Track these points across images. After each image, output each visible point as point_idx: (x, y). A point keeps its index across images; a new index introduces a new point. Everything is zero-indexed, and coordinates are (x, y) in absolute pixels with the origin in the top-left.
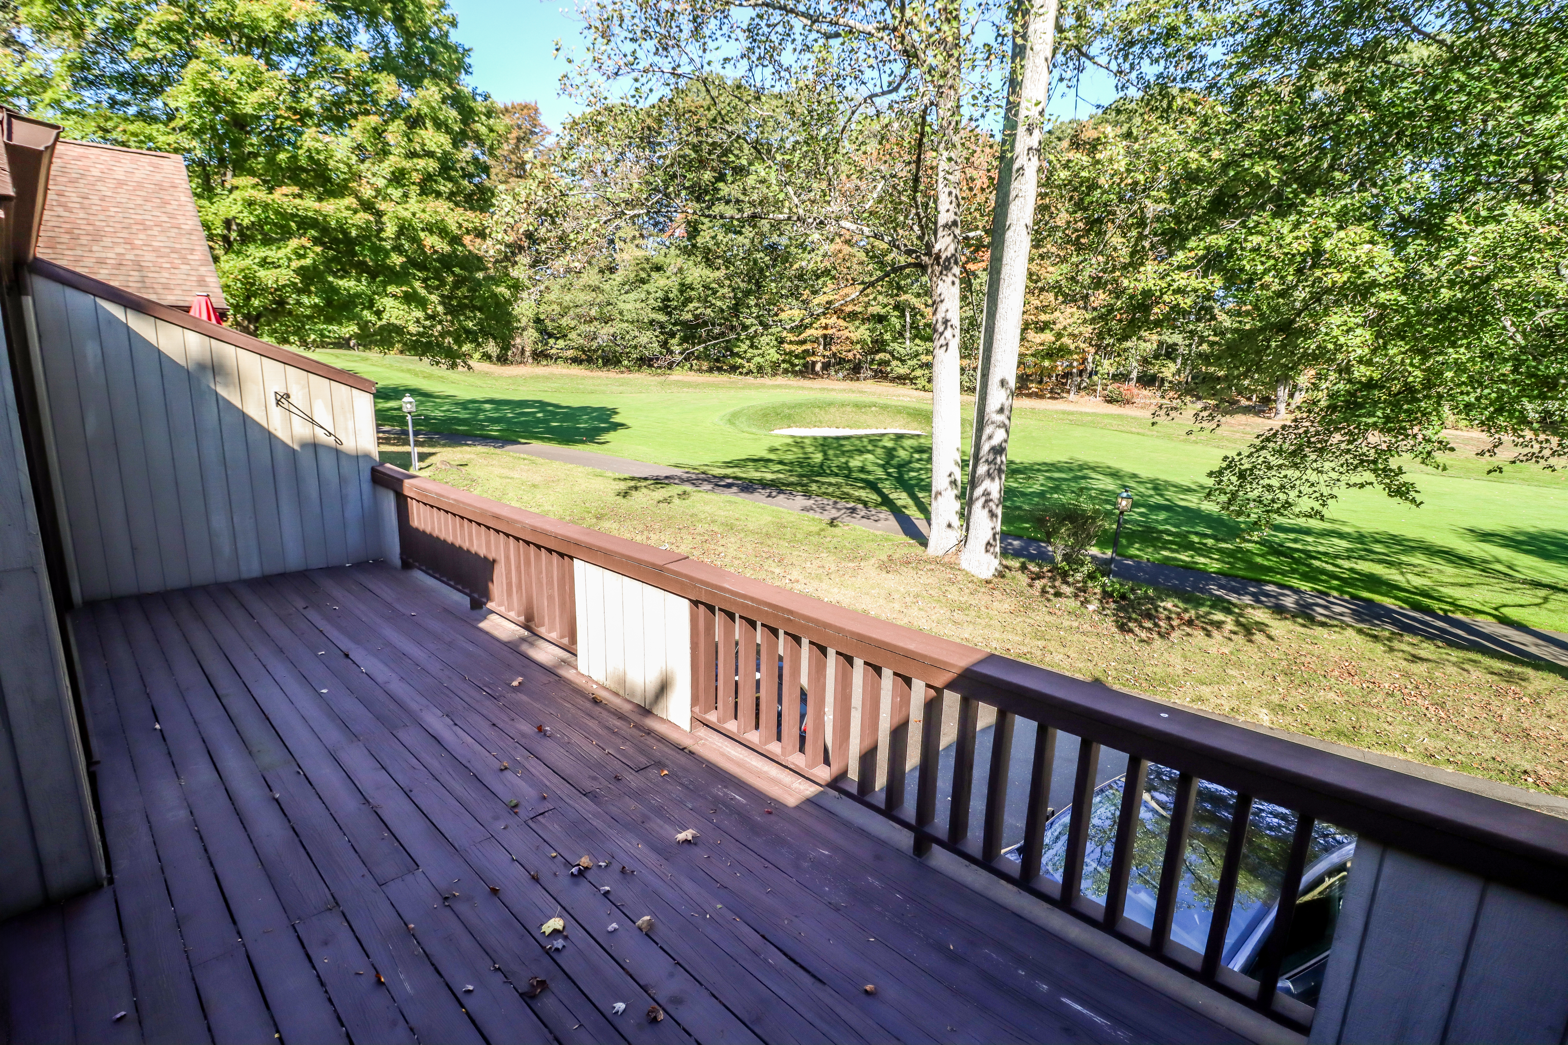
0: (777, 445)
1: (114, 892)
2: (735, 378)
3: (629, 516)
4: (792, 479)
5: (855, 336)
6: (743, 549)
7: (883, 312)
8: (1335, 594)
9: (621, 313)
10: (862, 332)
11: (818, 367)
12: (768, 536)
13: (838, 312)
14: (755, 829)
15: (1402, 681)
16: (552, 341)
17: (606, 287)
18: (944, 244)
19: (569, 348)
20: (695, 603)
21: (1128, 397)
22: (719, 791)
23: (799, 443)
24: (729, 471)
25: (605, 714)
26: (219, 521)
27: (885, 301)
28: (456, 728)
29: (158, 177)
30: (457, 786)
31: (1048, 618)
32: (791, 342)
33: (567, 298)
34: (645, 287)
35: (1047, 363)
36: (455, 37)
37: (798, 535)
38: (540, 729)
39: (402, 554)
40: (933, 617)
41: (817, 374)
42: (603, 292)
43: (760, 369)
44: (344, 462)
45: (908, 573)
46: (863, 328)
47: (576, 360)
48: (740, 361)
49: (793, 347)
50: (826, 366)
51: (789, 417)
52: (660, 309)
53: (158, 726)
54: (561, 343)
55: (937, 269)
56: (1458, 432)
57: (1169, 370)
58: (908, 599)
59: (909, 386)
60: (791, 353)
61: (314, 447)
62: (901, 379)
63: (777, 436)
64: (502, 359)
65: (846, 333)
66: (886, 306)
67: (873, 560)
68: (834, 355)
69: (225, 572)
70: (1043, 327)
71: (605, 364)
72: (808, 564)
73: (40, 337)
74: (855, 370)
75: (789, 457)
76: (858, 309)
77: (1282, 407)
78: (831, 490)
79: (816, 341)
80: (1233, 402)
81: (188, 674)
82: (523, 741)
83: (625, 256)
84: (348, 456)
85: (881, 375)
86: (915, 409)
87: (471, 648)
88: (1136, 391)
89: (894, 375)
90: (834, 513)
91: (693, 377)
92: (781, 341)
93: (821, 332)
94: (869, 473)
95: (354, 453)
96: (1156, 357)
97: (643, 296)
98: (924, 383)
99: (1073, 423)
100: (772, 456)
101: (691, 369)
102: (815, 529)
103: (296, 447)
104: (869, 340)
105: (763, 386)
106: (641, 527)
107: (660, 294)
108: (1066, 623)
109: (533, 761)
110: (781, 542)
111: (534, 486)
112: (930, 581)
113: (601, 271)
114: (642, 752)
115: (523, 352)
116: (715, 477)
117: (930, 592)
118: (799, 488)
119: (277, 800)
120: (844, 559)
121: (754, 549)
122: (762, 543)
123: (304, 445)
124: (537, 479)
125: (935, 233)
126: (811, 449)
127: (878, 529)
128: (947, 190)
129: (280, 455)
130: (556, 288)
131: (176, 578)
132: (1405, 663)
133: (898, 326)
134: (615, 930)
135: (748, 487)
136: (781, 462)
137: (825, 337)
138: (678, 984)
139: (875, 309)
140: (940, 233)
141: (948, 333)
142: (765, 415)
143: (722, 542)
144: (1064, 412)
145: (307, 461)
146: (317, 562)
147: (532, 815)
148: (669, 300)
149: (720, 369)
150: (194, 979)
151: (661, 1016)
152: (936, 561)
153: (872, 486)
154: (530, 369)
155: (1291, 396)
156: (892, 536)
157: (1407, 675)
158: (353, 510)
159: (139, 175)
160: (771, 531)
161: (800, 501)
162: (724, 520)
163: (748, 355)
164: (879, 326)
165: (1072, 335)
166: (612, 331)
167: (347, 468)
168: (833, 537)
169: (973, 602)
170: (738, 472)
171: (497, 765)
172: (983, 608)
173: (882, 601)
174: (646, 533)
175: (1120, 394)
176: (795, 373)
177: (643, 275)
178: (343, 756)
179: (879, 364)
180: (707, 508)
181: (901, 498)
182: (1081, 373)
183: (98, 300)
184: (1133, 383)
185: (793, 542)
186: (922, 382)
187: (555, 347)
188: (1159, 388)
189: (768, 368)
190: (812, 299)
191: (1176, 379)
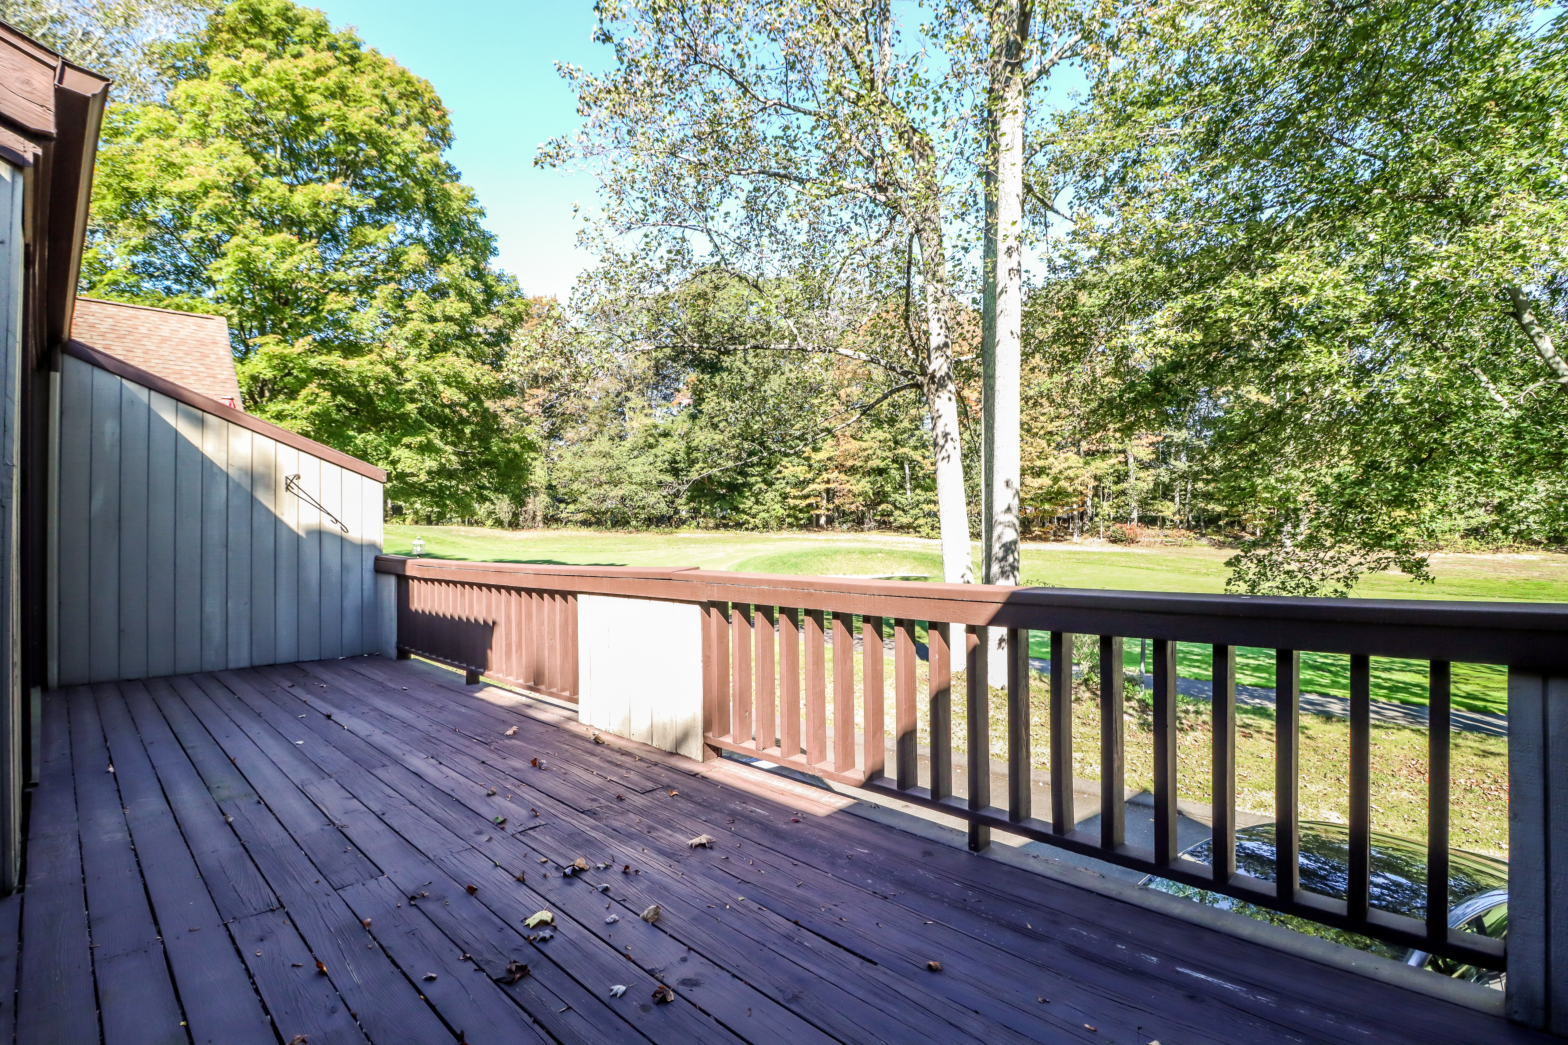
1: (22, 899)
2: (741, 533)
5: (857, 489)
7: (882, 465)
8: (1384, 700)
9: (630, 477)
10: (864, 485)
11: (823, 520)
13: (840, 468)
14: (779, 835)
15: (1478, 776)
16: (562, 506)
17: (616, 452)
18: (938, 365)
19: (579, 511)
20: (707, 606)
21: (1132, 536)
22: (737, 806)
25: (607, 752)
26: (213, 606)
27: (884, 454)
28: (442, 767)
29: (201, 335)
30: (438, 810)
32: (795, 497)
33: (578, 465)
34: (653, 451)
35: (1047, 506)
36: (484, 224)
38: (534, 763)
39: (398, 642)
41: (822, 527)
42: (612, 457)
43: (766, 526)
44: (348, 550)
46: (864, 481)
47: (585, 523)
48: (745, 517)
49: (797, 502)
50: (830, 521)
52: (667, 471)
53: (111, 769)
54: (572, 507)
55: (933, 387)
56: (1471, 556)
57: (1168, 509)
59: (913, 535)
60: (795, 508)
61: (320, 534)
62: (904, 528)
64: (514, 524)
65: (848, 486)
66: (884, 459)
68: (837, 508)
69: (213, 660)
70: (1039, 472)
71: (613, 526)
73: (62, 413)
74: (858, 522)
76: (858, 464)
79: (819, 495)
80: (1238, 538)
81: (154, 730)
82: (515, 774)
83: (635, 424)
84: (353, 544)
85: (884, 525)
86: (921, 554)
87: (463, 710)
88: (1138, 530)
89: (897, 524)
91: (701, 534)
92: (785, 496)
93: (823, 486)
95: (359, 542)
96: (1153, 497)
97: (651, 459)
98: (928, 530)
99: (1080, 562)
101: (698, 526)
103: (302, 533)
104: (871, 493)
105: (769, 539)
107: (667, 457)
109: (525, 788)
113: (612, 439)
114: (649, 779)
115: (534, 517)
119: (230, 824)
123: (309, 532)
125: (929, 357)
128: (936, 317)
129: (283, 537)
130: (568, 455)
131: (161, 665)
132: (1476, 758)
133: (898, 478)
134: (615, 921)
137: (828, 491)
138: (694, 967)
139: (875, 463)
140: (933, 356)
141: (949, 446)
144: (1070, 553)
145: (310, 550)
146: (309, 654)
147: (521, 829)
148: (676, 462)
149: (726, 526)
150: (94, 973)
151: (672, 996)
154: (541, 533)
157: (1483, 770)
158: (352, 600)
159: (183, 333)
163: (754, 511)
164: (879, 479)
165: (1071, 479)
166: (621, 493)
167: (350, 557)
171: (485, 792)
175: (1123, 534)
176: (801, 527)
177: (651, 440)
178: (312, 790)
179: (882, 515)
182: (1082, 515)
183: (124, 381)
184: (1135, 523)
186: (926, 530)
187: (566, 511)
188: (1162, 527)
189: (773, 523)
190: (813, 455)
191: (1177, 518)
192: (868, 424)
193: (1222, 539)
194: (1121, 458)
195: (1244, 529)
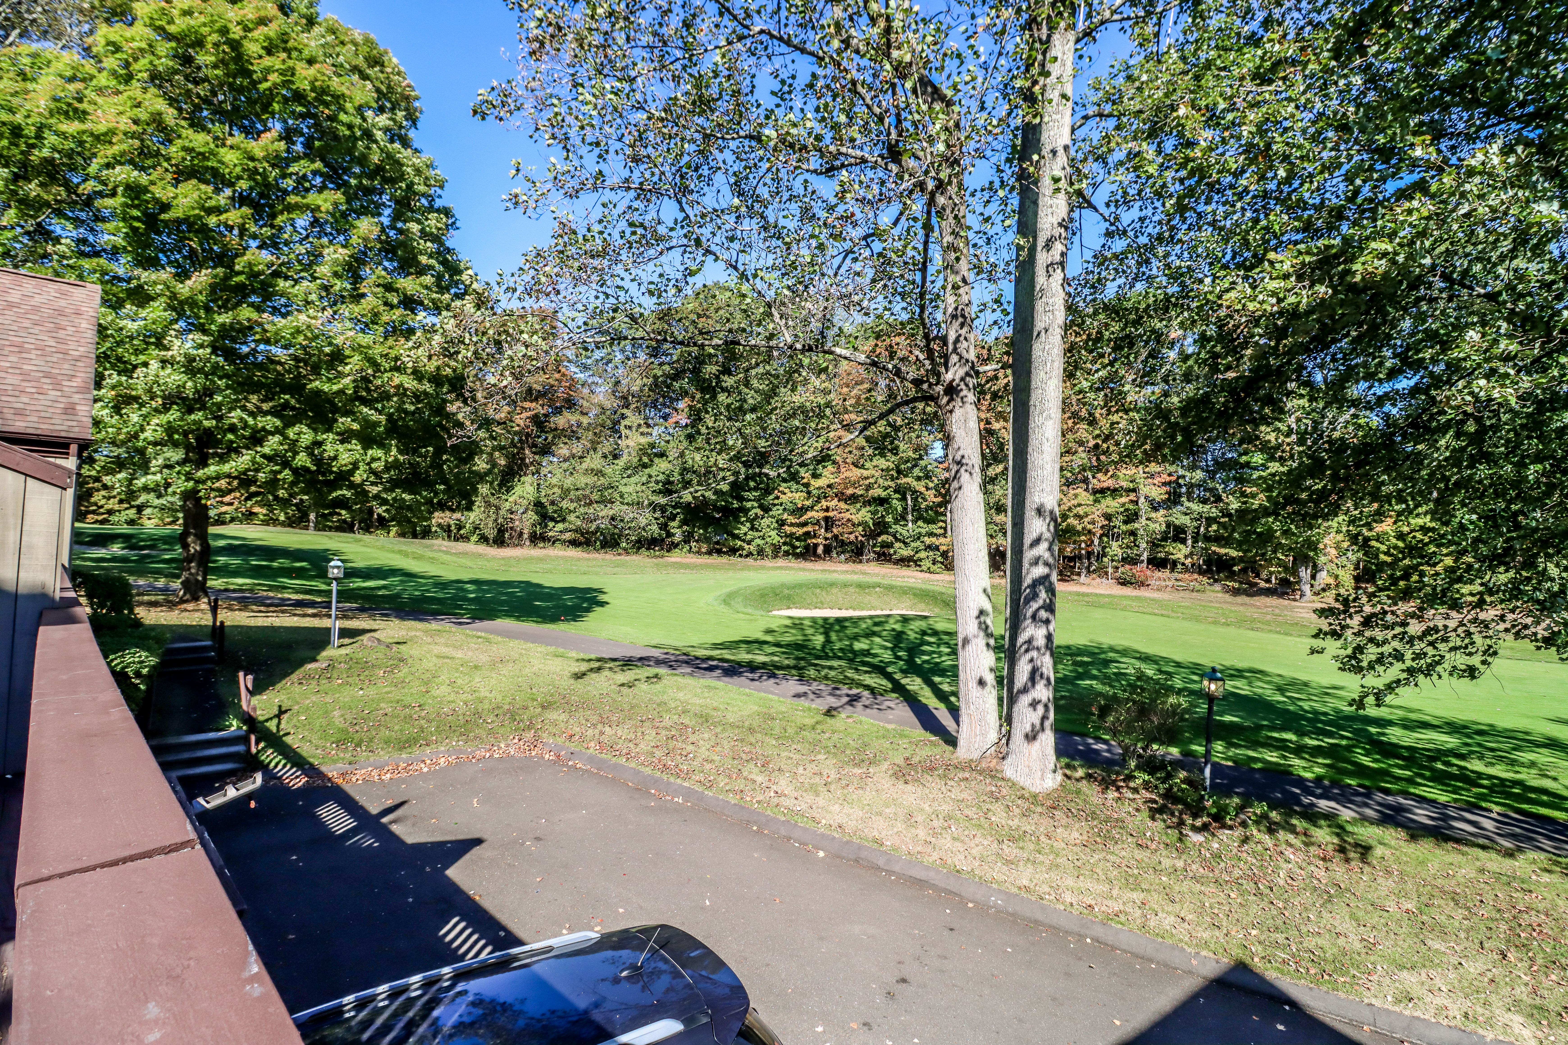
0: (774, 626)
2: (735, 560)
3: (585, 704)
4: (787, 662)
5: (856, 518)
6: (718, 749)
7: (884, 494)
9: (622, 496)
10: (864, 515)
11: (820, 550)
12: (751, 730)
13: (841, 496)
16: (551, 524)
17: (608, 470)
19: (566, 530)
21: (1142, 578)
23: (797, 624)
24: (715, 653)
27: (886, 484)
29: (63, 303)
31: (1139, 854)
32: (792, 525)
33: (568, 482)
34: (647, 471)
37: (789, 730)
40: (974, 852)
41: (819, 557)
42: (604, 475)
43: (761, 552)
45: (934, 784)
46: (864, 510)
47: (574, 543)
48: (739, 543)
49: (794, 530)
50: (828, 550)
51: (789, 598)
52: (660, 492)
54: (560, 526)
57: (1180, 552)
58: (936, 823)
59: (913, 568)
60: (791, 535)
62: (905, 561)
63: (775, 617)
64: (499, 541)
65: (847, 515)
66: (886, 489)
67: (885, 765)
68: (836, 537)
71: (603, 547)
72: (801, 770)
74: (857, 552)
75: (788, 638)
76: (859, 492)
77: (1306, 588)
78: (832, 673)
79: (818, 523)
80: (1253, 585)
83: (630, 443)
85: (884, 557)
86: (921, 590)
88: (1149, 573)
89: (897, 556)
90: (832, 701)
91: (693, 559)
92: (782, 523)
93: (822, 514)
94: (875, 656)
96: (1164, 539)
97: (644, 479)
98: (929, 565)
99: (1089, 604)
100: (769, 638)
101: (690, 551)
102: (809, 721)
104: (871, 523)
105: (763, 568)
106: (595, 719)
107: (661, 477)
108: (1167, 863)
110: (767, 739)
111: (476, 667)
112: (964, 795)
113: (605, 457)
115: (521, 534)
116: (697, 658)
117: (967, 812)
118: (794, 672)
120: (848, 763)
121: (732, 749)
122: (742, 740)
124: (484, 658)
126: (810, 631)
127: (890, 722)
130: (558, 472)
133: (900, 509)
135: (732, 670)
136: (778, 645)
137: (826, 519)
139: (877, 492)
142: (763, 596)
143: (692, 738)
144: (1078, 594)
148: (670, 483)
149: (719, 552)
152: (969, 766)
153: (880, 670)
154: (527, 551)
155: (1313, 577)
156: (907, 730)
159: (37, 300)
160: (755, 724)
161: (793, 686)
162: (698, 709)
163: (749, 537)
164: (880, 509)
165: (1078, 517)
166: (611, 513)
168: (834, 732)
169: (1028, 828)
170: (727, 655)
172: (1043, 838)
173: (900, 826)
174: (600, 726)
175: (1133, 575)
176: (797, 556)
177: (645, 459)
179: (882, 547)
180: (681, 695)
181: (914, 684)
182: (1089, 554)
184: (1145, 565)
185: (782, 739)
186: (926, 564)
187: (555, 529)
188: (1172, 570)
189: (768, 550)
190: (812, 482)
191: (1188, 562)
192: (870, 452)
193: (1236, 585)
194: (1132, 496)
195: (1258, 575)
